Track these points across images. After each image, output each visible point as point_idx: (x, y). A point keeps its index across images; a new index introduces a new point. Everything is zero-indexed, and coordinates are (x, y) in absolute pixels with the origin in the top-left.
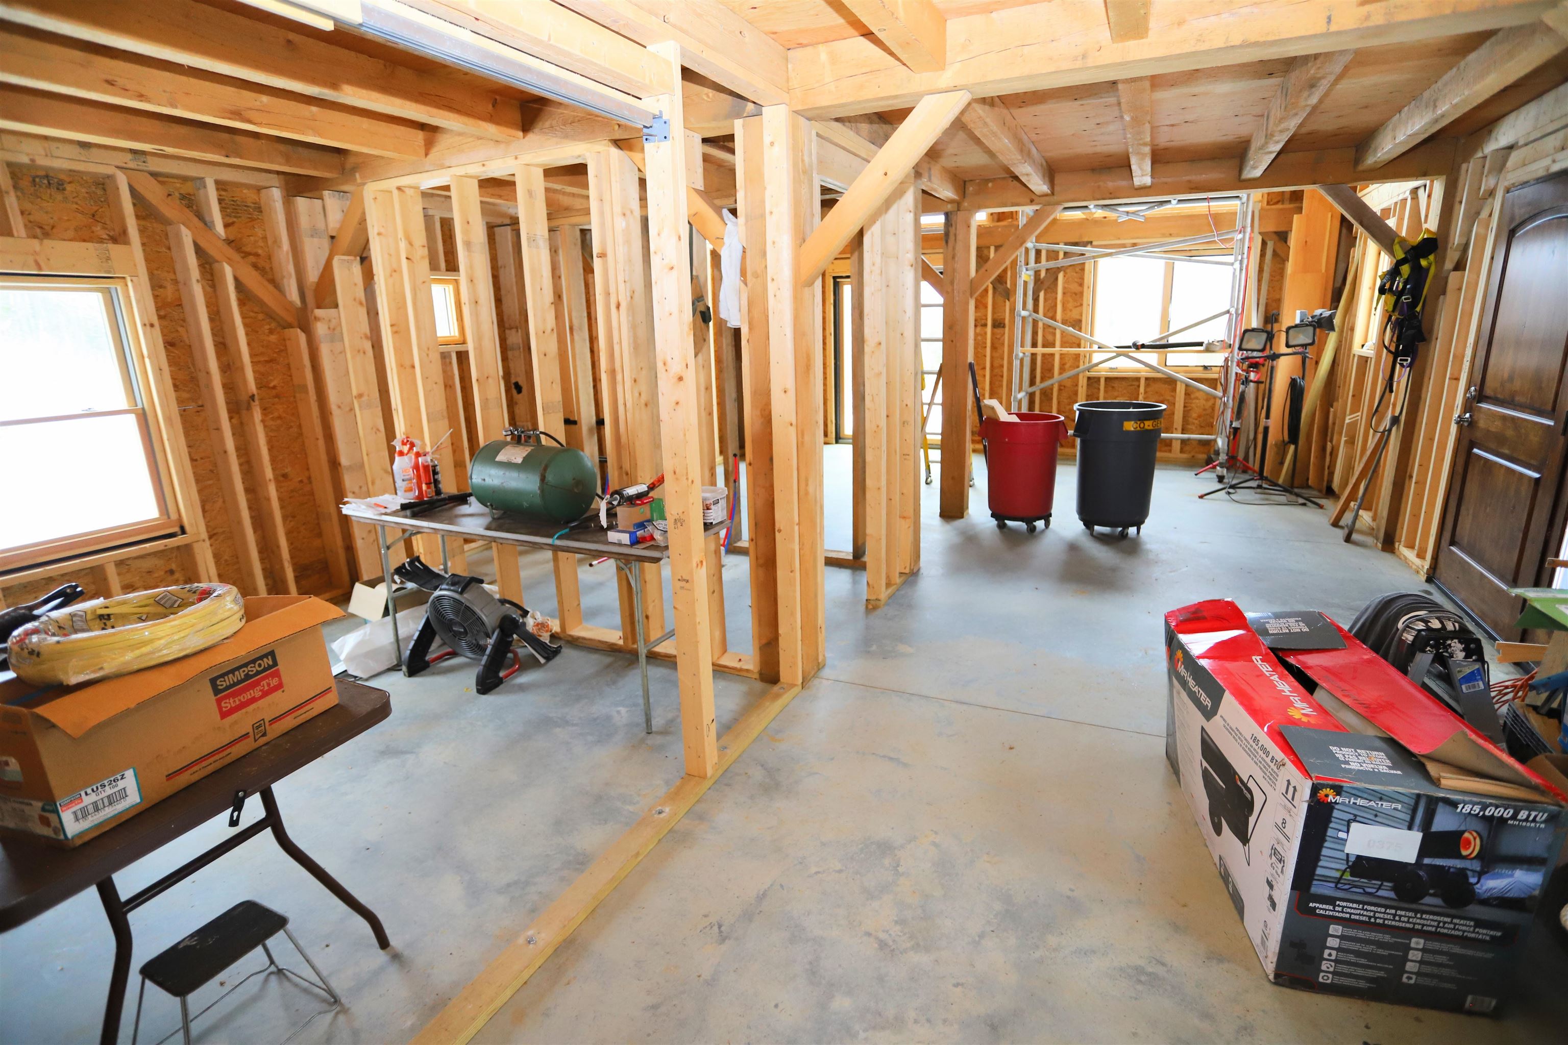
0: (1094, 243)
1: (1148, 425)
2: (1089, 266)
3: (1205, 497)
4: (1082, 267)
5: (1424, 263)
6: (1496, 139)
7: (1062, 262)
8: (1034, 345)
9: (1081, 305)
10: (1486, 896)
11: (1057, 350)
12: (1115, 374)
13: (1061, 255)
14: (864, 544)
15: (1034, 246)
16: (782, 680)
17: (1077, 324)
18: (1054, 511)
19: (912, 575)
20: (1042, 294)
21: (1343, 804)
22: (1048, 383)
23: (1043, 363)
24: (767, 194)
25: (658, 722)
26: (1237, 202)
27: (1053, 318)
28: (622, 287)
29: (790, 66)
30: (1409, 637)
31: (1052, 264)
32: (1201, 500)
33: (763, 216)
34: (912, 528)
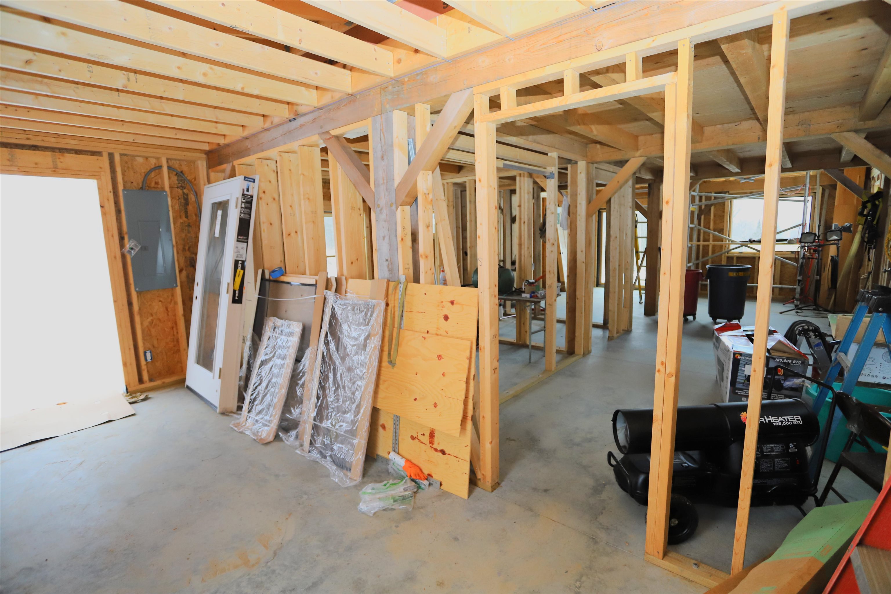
0: (730, 192)
1: (741, 274)
2: (728, 203)
4: (724, 204)
5: (877, 202)
7: (712, 201)
8: (699, 240)
9: (724, 222)
10: (787, 387)
11: (711, 243)
12: (742, 255)
13: (713, 198)
14: (608, 319)
15: (698, 195)
16: (576, 353)
17: (721, 231)
18: (697, 312)
19: (628, 331)
20: (703, 217)
21: (743, 359)
22: (706, 259)
23: (703, 250)
24: (578, 188)
25: (533, 360)
27: (709, 228)
28: (526, 217)
29: (587, 149)
31: (709, 202)
32: (781, 315)
33: (576, 195)
34: (629, 312)
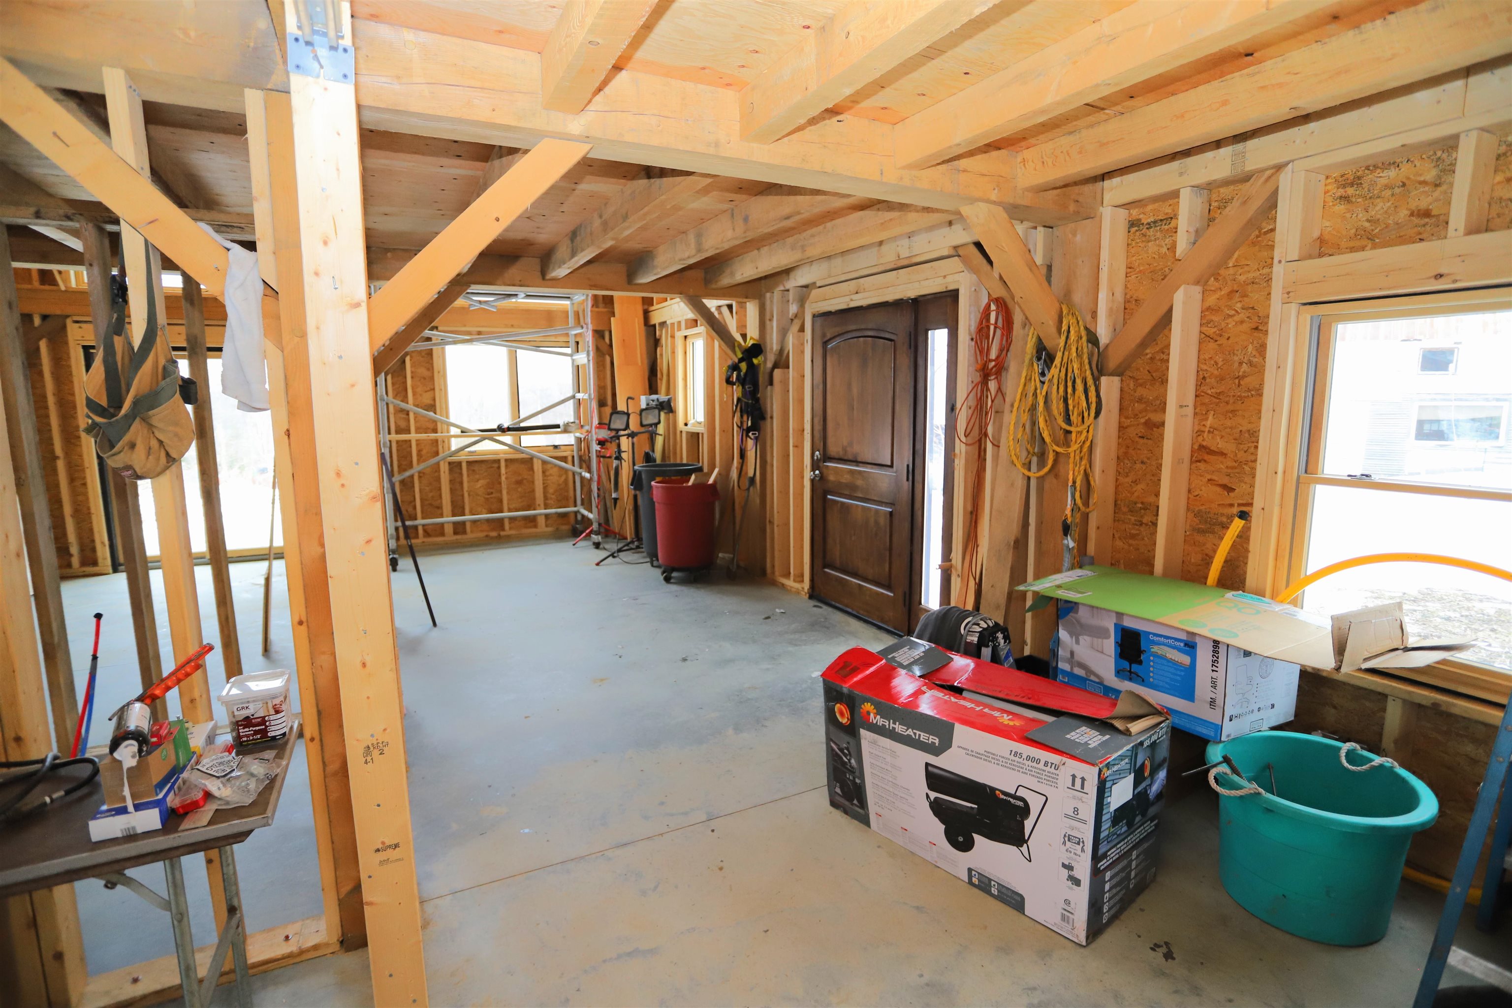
0: (439, 328)
2: (437, 351)
3: (602, 563)
4: (430, 353)
5: (755, 361)
6: (795, 280)
9: (433, 389)
11: (413, 436)
12: (478, 458)
17: (432, 407)
20: (388, 378)
21: (1109, 775)
23: (398, 450)
26: (567, 302)
27: (407, 403)
30: (975, 639)
32: (597, 567)
